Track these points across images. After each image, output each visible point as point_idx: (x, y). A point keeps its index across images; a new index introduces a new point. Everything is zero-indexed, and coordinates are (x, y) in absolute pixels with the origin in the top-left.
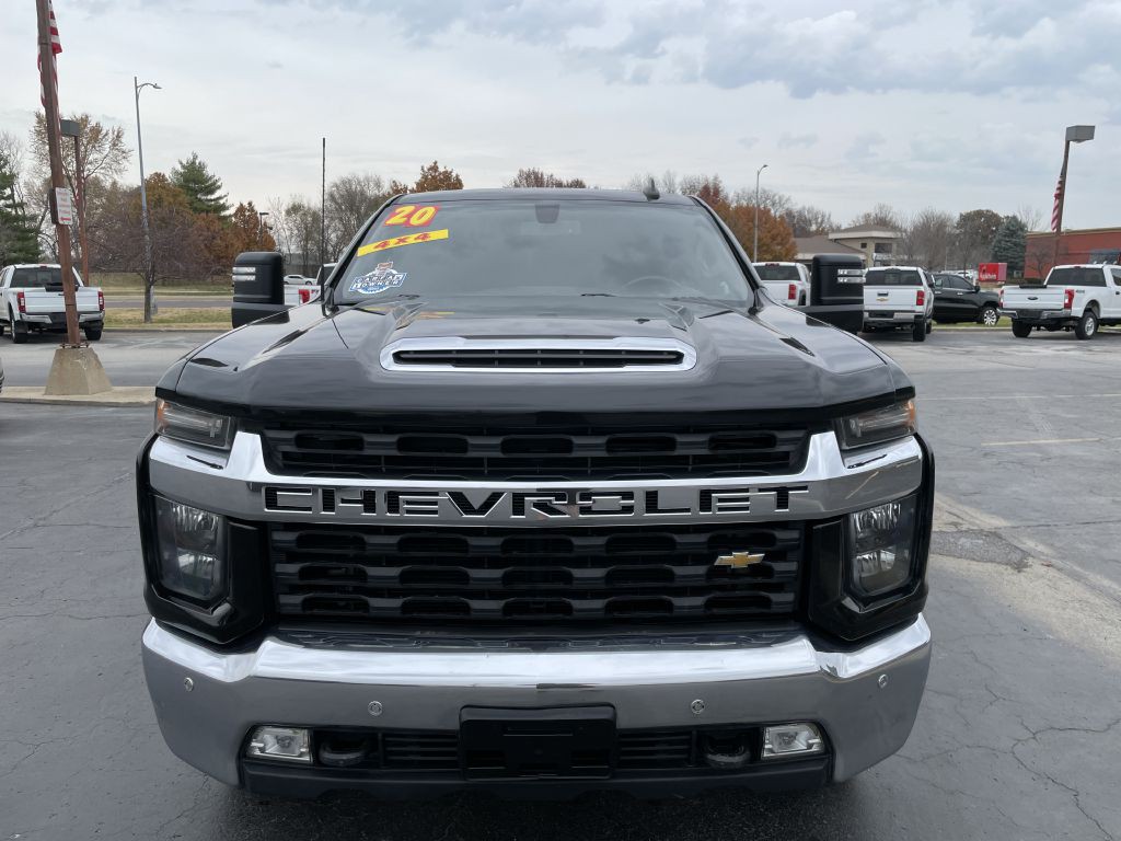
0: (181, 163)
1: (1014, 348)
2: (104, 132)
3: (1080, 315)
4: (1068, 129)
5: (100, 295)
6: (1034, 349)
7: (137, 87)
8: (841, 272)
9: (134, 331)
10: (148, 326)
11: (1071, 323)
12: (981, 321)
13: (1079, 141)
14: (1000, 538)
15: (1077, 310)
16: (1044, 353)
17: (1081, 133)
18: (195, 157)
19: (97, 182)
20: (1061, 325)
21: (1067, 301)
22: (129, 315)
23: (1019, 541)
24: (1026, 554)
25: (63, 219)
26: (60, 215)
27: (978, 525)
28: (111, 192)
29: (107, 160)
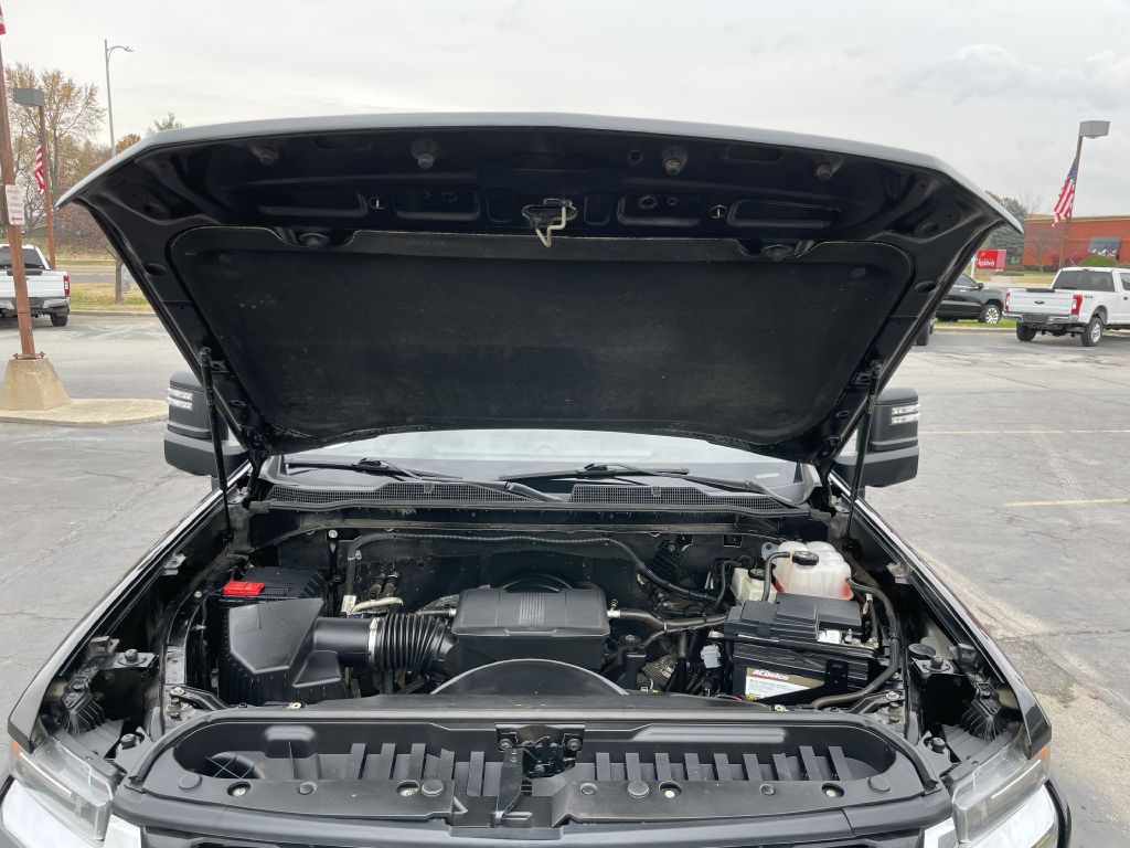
0: (157, 124)
1: (1020, 357)
2: (76, 90)
3: (1087, 321)
4: (1082, 123)
5: (66, 279)
6: (1041, 359)
7: (107, 50)
8: (895, 411)
9: (104, 314)
10: (118, 308)
11: (1078, 329)
12: (982, 320)
13: (1093, 137)
14: (1040, 652)
15: (1085, 316)
16: (1052, 364)
17: (1095, 129)
18: (172, 119)
19: (70, 142)
20: (1068, 332)
21: (1075, 307)
22: (100, 292)
23: (1062, 657)
24: (1071, 678)
25: (13, 219)
26: (11, 215)
27: (1014, 631)
28: (84, 153)
29: (80, 120)
